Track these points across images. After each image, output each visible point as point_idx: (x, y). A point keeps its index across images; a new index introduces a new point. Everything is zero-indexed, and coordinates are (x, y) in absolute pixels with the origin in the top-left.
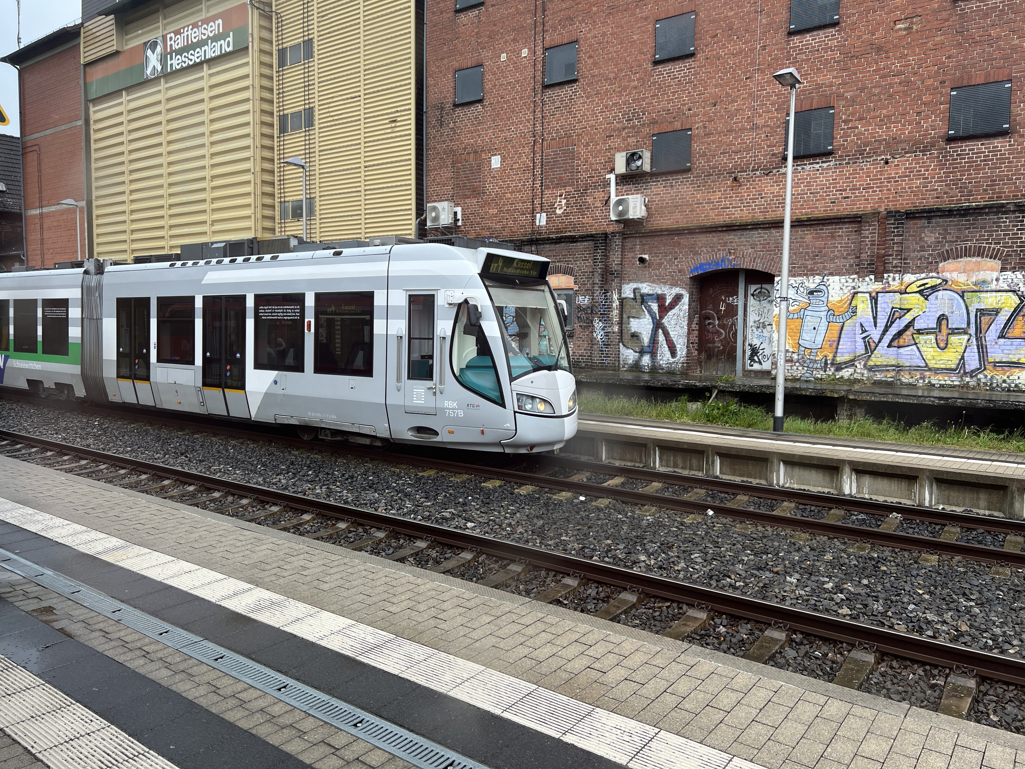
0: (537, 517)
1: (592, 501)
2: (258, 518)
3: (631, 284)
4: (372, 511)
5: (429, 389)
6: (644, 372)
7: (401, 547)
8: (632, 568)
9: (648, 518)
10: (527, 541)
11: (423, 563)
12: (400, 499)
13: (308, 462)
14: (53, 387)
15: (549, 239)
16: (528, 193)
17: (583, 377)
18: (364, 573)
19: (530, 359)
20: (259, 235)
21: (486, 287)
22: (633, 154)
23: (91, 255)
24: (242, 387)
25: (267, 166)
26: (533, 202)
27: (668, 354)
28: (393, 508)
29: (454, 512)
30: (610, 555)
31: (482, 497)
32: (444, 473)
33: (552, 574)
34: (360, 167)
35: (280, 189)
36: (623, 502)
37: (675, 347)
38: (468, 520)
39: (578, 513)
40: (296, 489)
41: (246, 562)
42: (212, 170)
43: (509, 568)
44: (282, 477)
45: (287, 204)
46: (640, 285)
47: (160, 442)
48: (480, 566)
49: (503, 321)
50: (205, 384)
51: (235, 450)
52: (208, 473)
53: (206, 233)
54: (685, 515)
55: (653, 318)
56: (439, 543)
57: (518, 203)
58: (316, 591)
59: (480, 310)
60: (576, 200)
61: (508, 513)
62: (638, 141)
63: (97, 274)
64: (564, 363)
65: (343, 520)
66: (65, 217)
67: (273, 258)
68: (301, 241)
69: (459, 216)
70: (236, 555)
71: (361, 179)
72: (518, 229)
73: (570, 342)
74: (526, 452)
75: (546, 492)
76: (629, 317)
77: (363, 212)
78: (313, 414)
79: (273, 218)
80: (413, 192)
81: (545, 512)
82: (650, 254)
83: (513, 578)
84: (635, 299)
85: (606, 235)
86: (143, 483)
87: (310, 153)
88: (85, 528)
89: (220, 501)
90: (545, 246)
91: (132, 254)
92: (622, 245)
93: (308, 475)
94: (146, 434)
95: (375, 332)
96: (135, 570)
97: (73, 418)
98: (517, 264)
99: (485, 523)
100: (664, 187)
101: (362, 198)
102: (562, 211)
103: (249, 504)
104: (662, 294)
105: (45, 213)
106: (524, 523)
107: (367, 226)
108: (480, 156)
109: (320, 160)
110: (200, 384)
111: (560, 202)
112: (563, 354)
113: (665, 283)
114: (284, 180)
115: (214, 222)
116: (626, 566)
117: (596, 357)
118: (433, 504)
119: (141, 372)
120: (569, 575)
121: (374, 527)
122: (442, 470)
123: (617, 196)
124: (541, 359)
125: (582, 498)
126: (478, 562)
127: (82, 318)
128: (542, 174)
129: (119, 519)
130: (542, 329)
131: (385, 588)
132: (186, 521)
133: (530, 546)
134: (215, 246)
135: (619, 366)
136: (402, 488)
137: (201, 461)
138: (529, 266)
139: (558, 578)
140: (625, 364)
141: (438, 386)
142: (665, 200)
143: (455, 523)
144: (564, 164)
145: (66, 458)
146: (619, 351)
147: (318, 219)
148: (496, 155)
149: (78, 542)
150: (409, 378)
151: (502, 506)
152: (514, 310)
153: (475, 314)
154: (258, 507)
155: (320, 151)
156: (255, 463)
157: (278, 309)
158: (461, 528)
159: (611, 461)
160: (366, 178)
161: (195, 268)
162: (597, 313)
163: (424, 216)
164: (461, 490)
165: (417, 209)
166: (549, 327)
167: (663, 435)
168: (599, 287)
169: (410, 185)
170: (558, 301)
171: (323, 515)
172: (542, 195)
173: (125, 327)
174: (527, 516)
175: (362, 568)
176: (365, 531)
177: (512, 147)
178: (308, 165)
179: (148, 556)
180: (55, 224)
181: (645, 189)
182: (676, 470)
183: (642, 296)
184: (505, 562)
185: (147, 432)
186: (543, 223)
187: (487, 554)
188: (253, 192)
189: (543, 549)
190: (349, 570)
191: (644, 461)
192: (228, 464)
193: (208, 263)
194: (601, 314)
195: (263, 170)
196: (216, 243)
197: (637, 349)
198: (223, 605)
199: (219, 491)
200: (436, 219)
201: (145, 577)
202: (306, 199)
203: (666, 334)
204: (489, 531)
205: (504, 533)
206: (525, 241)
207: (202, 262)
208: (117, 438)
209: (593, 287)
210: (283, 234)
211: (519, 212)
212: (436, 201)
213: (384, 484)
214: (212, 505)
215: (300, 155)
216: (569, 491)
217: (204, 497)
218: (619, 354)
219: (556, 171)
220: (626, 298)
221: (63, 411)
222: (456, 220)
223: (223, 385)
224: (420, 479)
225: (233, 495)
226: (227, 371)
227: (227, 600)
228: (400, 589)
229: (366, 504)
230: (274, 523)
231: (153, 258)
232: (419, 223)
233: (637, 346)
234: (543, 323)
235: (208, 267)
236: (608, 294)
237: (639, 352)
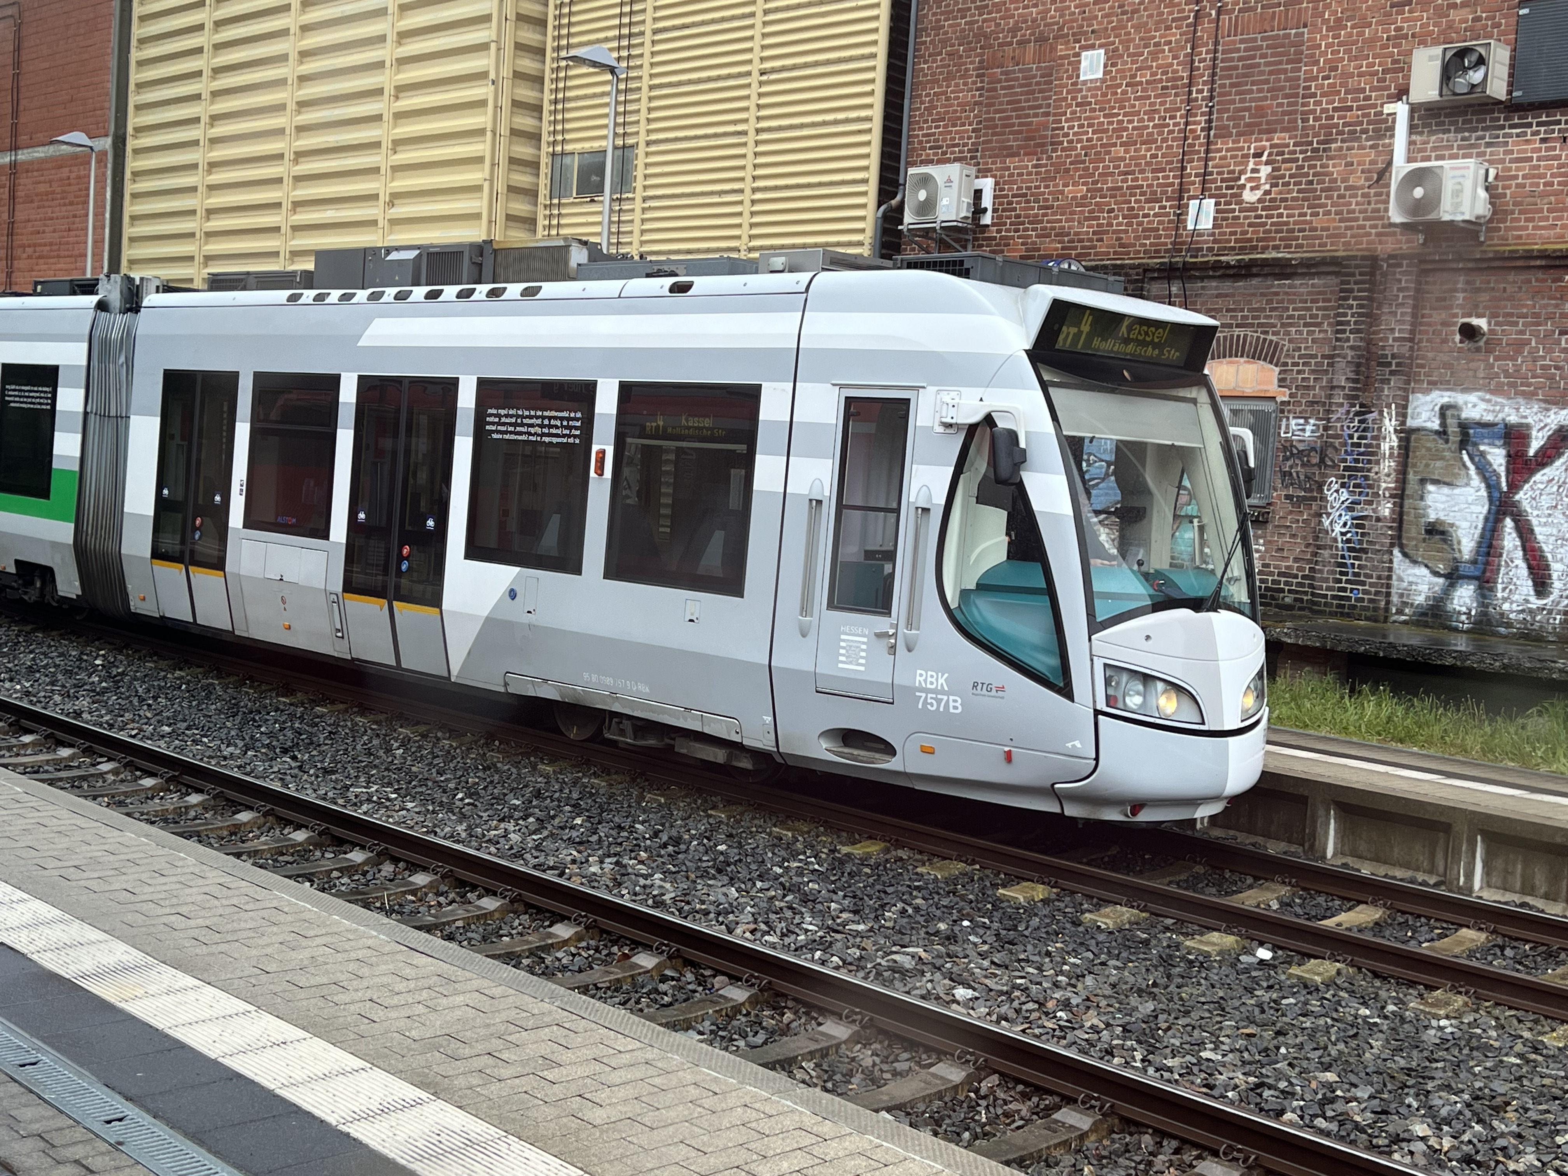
0: (1140, 992)
1: (1290, 964)
2: (449, 923)
3: (1435, 394)
4: (718, 931)
5: (880, 635)
6: (1456, 630)
7: (786, 1031)
8: (1390, 1153)
9: (1443, 1023)
10: (1110, 1052)
11: (838, 1077)
12: (790, 908)
13: (575, 796)
14: (12, 569)
15: (1217, 266)
16: (1169, 147)
17: (1286, 633)
18: (693, 1092)
19: (1146, 577)
20: (498, 236)
21: (1044, 386)
22: (1462, 53)
23: (115, 266)
24: (435, 600)
25: (528, 64)
26: (1183, 168)
27: (1526, 587)
28: (771, 929)
29: (923, 955)
30: (1329, 1113)
31: (996, 925)
32: (903, 854)
33: (1169, 1145)
34: (749, 74)
35: (555, 122)
36: (1376, 975)
37: (1547, 567)
38: (957, 980)
39: (1250, 991)
40: (542, 859)
41: (414, 1034)
42: (398, 72)
43: (1056, 1116)
44: (511, 826)
45: (567, 160)
46: (1460, 398)
47: (238, 718)
48: (983, 1103)
49: (1082, 474)
50: (349, 587)
51: (406, 750)
52: (341, 801)
53: (374, 223)
54: (1546, 1025)
55: (1491, 486)
56: (881, 1031)
57: (1142, 172)
58: (574, 1124)
59: (1023, 445)
60: (1299, 168)
61: (1062, 973)
62: (1477, 19)
63: (124, 311)
64: (1239, 593)
65: (648, 947)
66: (65, 173)
67: (526, 293)
68: (594, 252)
69: (987, 202)
70: (393, 1014)
71: (751, 104)
72: (1137, 238)
73: (1257, 537)
74: (1121, 818)
75: (1167, 929)
76: (1423, 481)
77: (747, 185)
78: (594, 678)
79: (532, 194)
80: (876, 137)
81: (1163, 981)
82: (1493, 316)
83: (1066, 1144)
84: (1442, 433)
85: (1372, 262)
86: (192, 813)
87: (630, 36)
88: (58, 912)
89: (364, 874)
90: (1206, 283)
91: (206, 265)
92: (1417, 290)
93: (572, 828)
94: (208, 697)
95: (756, 486)
96: (160, 1026)
97: (50, 646)
98: (1130, 329)
99: (1002, 993)
100: (1543, 140)
101: (749, 150)
102: (1259, 194)
103: (431, 885)
104: (1521, 425)
105: (24, 163)
106: (1103, 1003)
107: (757, 219)
108: (1053, 49)
109: (653, 54)
110: (337, 585)
111: (1254, 171)
112: (1237, 568)
113: (1529, 396)
114: (564, 100)
115: (395, 197)
116: (1372, 1147)
117: (1326, 580)
118: (871, 930)
119: (206, 547)
120: (1215, 1154)
121: (724, 974)
122: (899, 845)
123: (1409, 160)
124: (1178, 579)
125: (1264, 954)
126: (977, 1091)
127: (86, 414)
128: (1211, 98)
129: (133, 898)
130: (1184, 499)
131: (742, 1136)
132: (282, 918)
133: (1114, 1067)
134: (394, 256)
135: (1387, 609)
136: (795, 879)
137: (326, 772)
138: (1159, 335)
139: (1187, 1158)
140: (1405, 604)
141: (903, 630)
142: (1544, 176)
143: (923, 984)
144: (1271, 73)
145: (27, 739)
146: (1390, 569)
147: (639, 200)
148: (1092, 47)
149: (41, 943)
150: (831, 606)
151: (1048, 954)
152: (1111, 446)
153: (1011, 454)
154: (451, 896)
155: (655, 32)
156: (452, 785)
157: (530, 417)
158: (938, 998)
159: (1349, 860)
160: (763, 101)
161: (345, 308)
162: (1335, 466)
163: (899, 197)
164: (945, 902)
165: (883, 180)
166: (1203, 496)
167: (1498, 803)
168: (1347, 397)
169: (869, 119)
170: (1233, 430)
171: (602, 931)
172: (1207, 151)
173: (178, 440)
174: (1114, 986)
175: (689, 1078)
176: (701, 981)
177: (1137, 27)
178: (624, 64)
179: (192, 995)
180: (42, 188)
181: (1488, 145)
182: (1529, 899)
183: (1464, 427)
184: (1048, 1101)
185: (209, 690)
186: (1206, 223)
187: (1002, 1074)
188: (489, 127)
189: (1151, 1079)
190: (657, 1081)
191: (1441, 869)
192: (390, 784)
193: (375, 297)
194: (1346, 469)
195: (518, 75)
196: (397, 249)
197: (1441, 567)
198: (354, 1134)
199: (363, 848)
200: (928, 207)
201: (182, 1046)
202: (615, 148)
203: (1525, 532)
204: (1012, 1014)
205: (1050, 1025)
206: (1153, 270)
207: (362, 295)
208: (142, 700)
209: (1330, 396)
210: (554, 232)
211: (1143, 194)
212: (931, 162)
213: (754, 867)
214: (345, 880)
215: (607, 40)
216: (1228, 931)
217: (327, 860)
218: (1389, 578)
219: (1251, 92)
220: (1418, 430)
221: (28, 628)
222: (978, 211)
223: (391, 592)
224: (842, 862)
225: (395, 860)
226: (401, 558)
227: (363, 1124)
228: (777, 1144)
229: (706, 913)
230: (484, 939)
231: (252, 281)
232: (885, 217)
233: (1441, 560)
234: (1186, 483)
235: (373, 306)
236: (1370, 417)
237: (1447, 576)
